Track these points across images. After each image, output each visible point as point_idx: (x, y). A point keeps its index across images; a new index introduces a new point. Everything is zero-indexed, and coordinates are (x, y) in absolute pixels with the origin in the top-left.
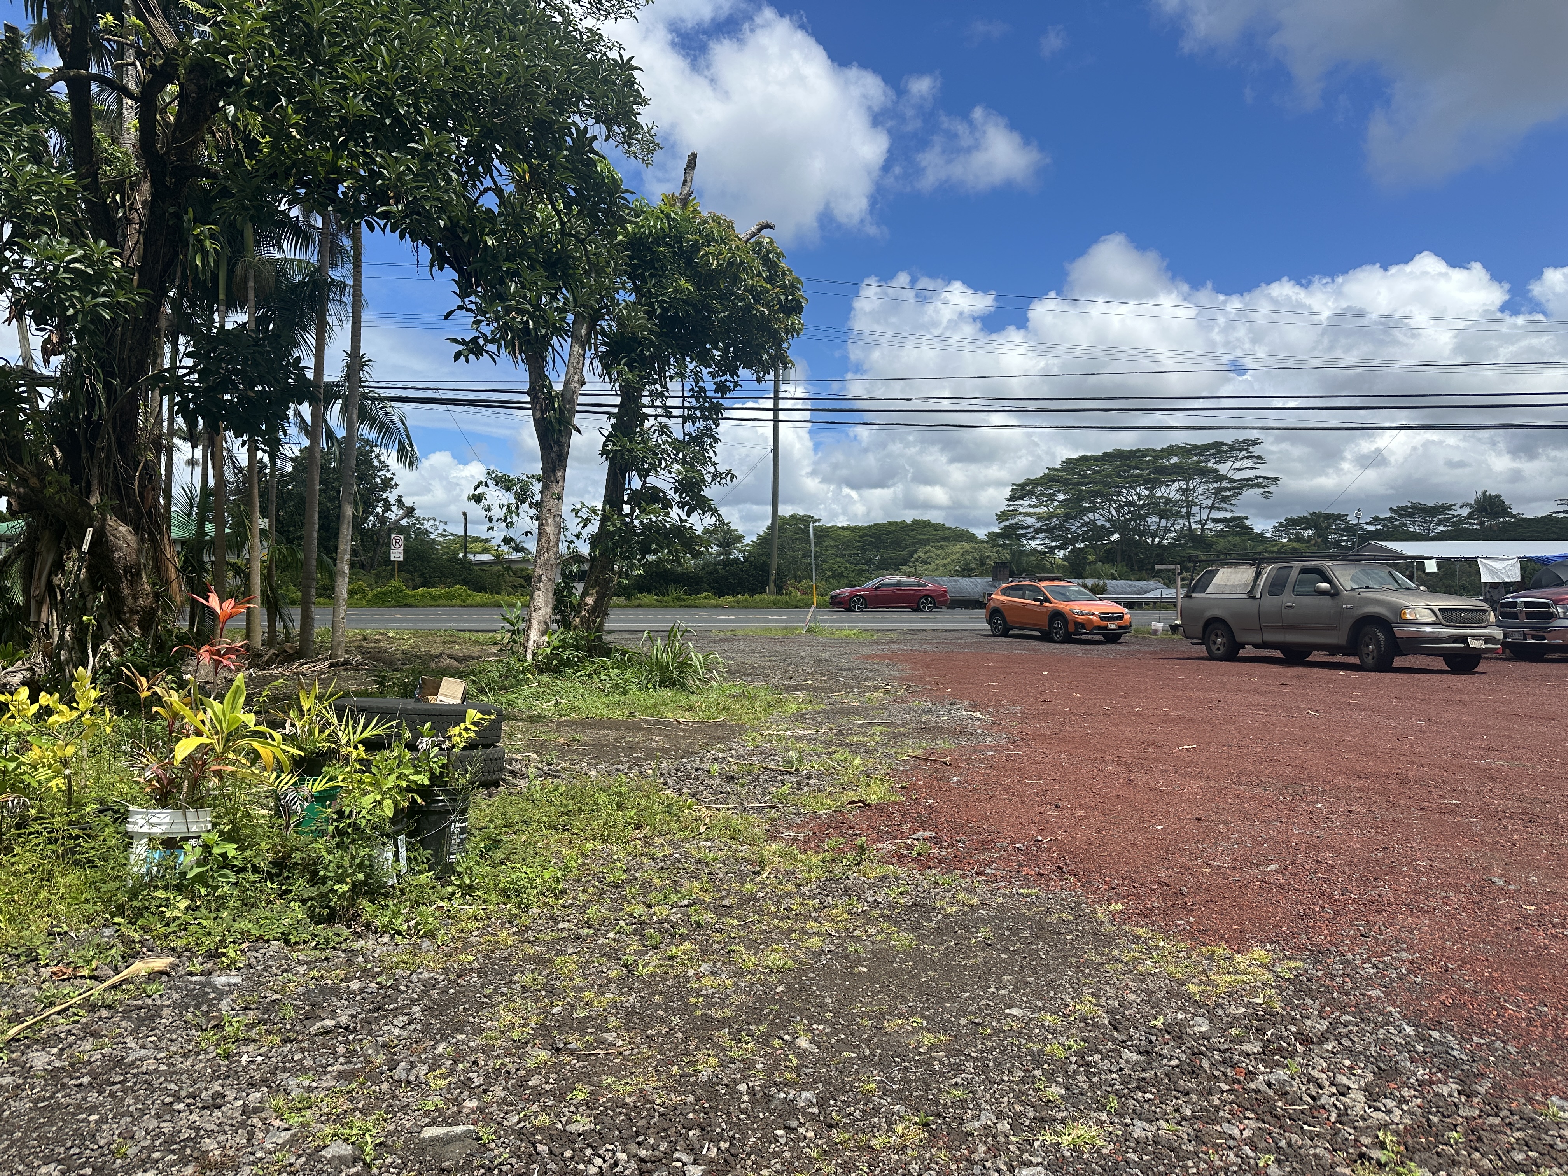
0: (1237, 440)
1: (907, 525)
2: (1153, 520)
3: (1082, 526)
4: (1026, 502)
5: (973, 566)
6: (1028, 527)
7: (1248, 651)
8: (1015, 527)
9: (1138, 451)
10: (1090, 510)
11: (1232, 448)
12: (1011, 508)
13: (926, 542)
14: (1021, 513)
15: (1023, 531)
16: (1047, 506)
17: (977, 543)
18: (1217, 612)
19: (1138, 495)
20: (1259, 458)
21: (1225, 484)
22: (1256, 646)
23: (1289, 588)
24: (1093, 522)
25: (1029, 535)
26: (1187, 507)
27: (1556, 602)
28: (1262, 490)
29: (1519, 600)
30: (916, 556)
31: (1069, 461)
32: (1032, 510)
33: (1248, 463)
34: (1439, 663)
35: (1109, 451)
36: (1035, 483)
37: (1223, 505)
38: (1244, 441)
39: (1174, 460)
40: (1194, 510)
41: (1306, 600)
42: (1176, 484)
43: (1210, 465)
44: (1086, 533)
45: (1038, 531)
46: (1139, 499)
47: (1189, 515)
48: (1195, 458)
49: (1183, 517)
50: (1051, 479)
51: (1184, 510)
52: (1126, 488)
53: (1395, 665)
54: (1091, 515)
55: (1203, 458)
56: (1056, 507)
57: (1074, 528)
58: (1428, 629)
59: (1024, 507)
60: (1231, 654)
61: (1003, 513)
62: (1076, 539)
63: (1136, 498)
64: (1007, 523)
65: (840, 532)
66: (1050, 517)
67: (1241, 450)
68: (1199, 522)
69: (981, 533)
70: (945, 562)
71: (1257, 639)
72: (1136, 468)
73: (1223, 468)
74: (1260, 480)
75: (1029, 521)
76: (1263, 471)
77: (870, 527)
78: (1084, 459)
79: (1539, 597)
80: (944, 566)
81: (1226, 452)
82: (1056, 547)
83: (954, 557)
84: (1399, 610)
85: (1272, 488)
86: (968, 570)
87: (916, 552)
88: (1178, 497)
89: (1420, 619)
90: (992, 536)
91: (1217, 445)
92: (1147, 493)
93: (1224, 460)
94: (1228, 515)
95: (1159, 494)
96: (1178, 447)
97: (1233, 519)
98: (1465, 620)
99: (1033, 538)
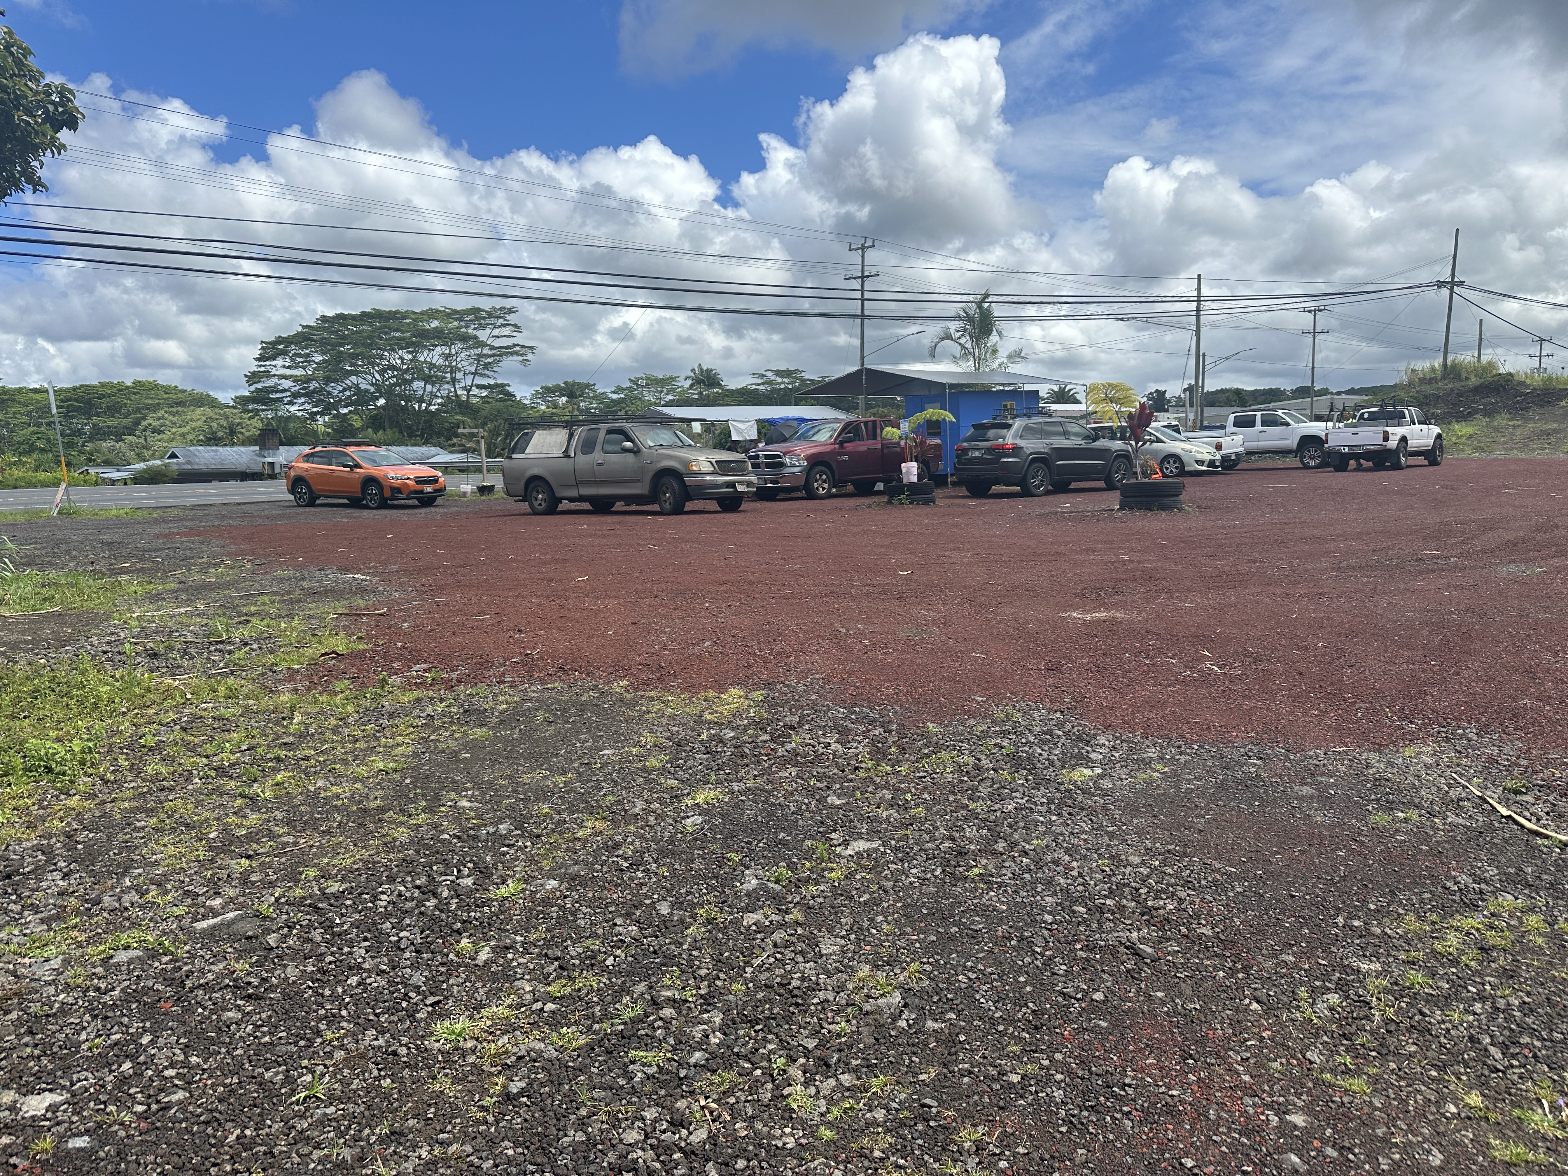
0: (494, 308)
1: (127, 388)
2: (418, 385)
3: (345, 390)
4: (279, 362)
5: (220, 434)
6: (285, 390)
7: (565, 505)
8: (267, 390)
9: (397, 312)
10: (351, 373)
11: (490, 315)
12: (263, 369)
13: (156, 407)
14: (274, 375)
15: (279, 395)
16: (304, 368)
17: (222, 409)
18: (535, 471)
19: (401, 358)
20: (515, 326)
21: (486, 351)
22: (571, 500)
23: (598, 447)
24: (357, 386)
25: (286, 400)
26: (451, 372)
27: (785, 454)
28: (520, 358)
29: (761, 453)
30: (145, 423)
31: (324, 319)
32: (288, 372)
33: (506, 331)
34: (714, 506)
35: (368, 310)
36: (287, 341)
37: (486, 372)
38: (501, 309)
39: (435, 324)
40: (459, 376)
41: (614, 457)
42: (439, 348)
43: (470, 331)
44: (349, 397)
45: (296, 395)
46: (403, 363)
47: (454, 381)
48: (456, 323)
49: (448, 383)
50: (304, 338)
51: (448, 375)
52: (388, 351)
53: (686, 509)
54: (354, 379)
55: (463, 323)
56: (315, 369)
57: (336, 393)
58: (708, 478)
59: (279, 366)
60: (552, 509)
61: (254, 374)
62: (339, 403)
63: (399, 362)
64: (259, 386)
65: (33, 395)
66: (308, 380)
67: (498, 317)
68: (464, 388)
69: (226, 397)
70: (183, 430)
71: (574, 493)
72: (397, 330)
73: (483, 335)
74: (518, 348)
75: (286, 384)
76: (520, 339)
77: (74, 389)
78: (340, 317)
79: (775, 449)
80: (183, 435)
81: (484, 318)
82: (317, 413)
83: (194, 425)
84: (687, 463)
85: (530, 357)
86: (215, 439)
87: (144, 419)
88: (441, 361)
89: (704, 470)
90: (242, 401)
91: (475, 311)
92: (410, 356)
93: (482, 327)
94: (492, 382)
95: (422, 359)
96: (438, 311)
97: (497, 386)
98: (732, 470)
99: (291, 403)
